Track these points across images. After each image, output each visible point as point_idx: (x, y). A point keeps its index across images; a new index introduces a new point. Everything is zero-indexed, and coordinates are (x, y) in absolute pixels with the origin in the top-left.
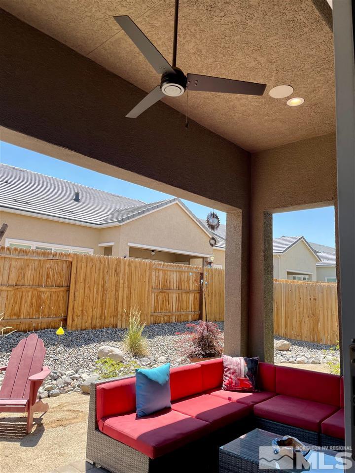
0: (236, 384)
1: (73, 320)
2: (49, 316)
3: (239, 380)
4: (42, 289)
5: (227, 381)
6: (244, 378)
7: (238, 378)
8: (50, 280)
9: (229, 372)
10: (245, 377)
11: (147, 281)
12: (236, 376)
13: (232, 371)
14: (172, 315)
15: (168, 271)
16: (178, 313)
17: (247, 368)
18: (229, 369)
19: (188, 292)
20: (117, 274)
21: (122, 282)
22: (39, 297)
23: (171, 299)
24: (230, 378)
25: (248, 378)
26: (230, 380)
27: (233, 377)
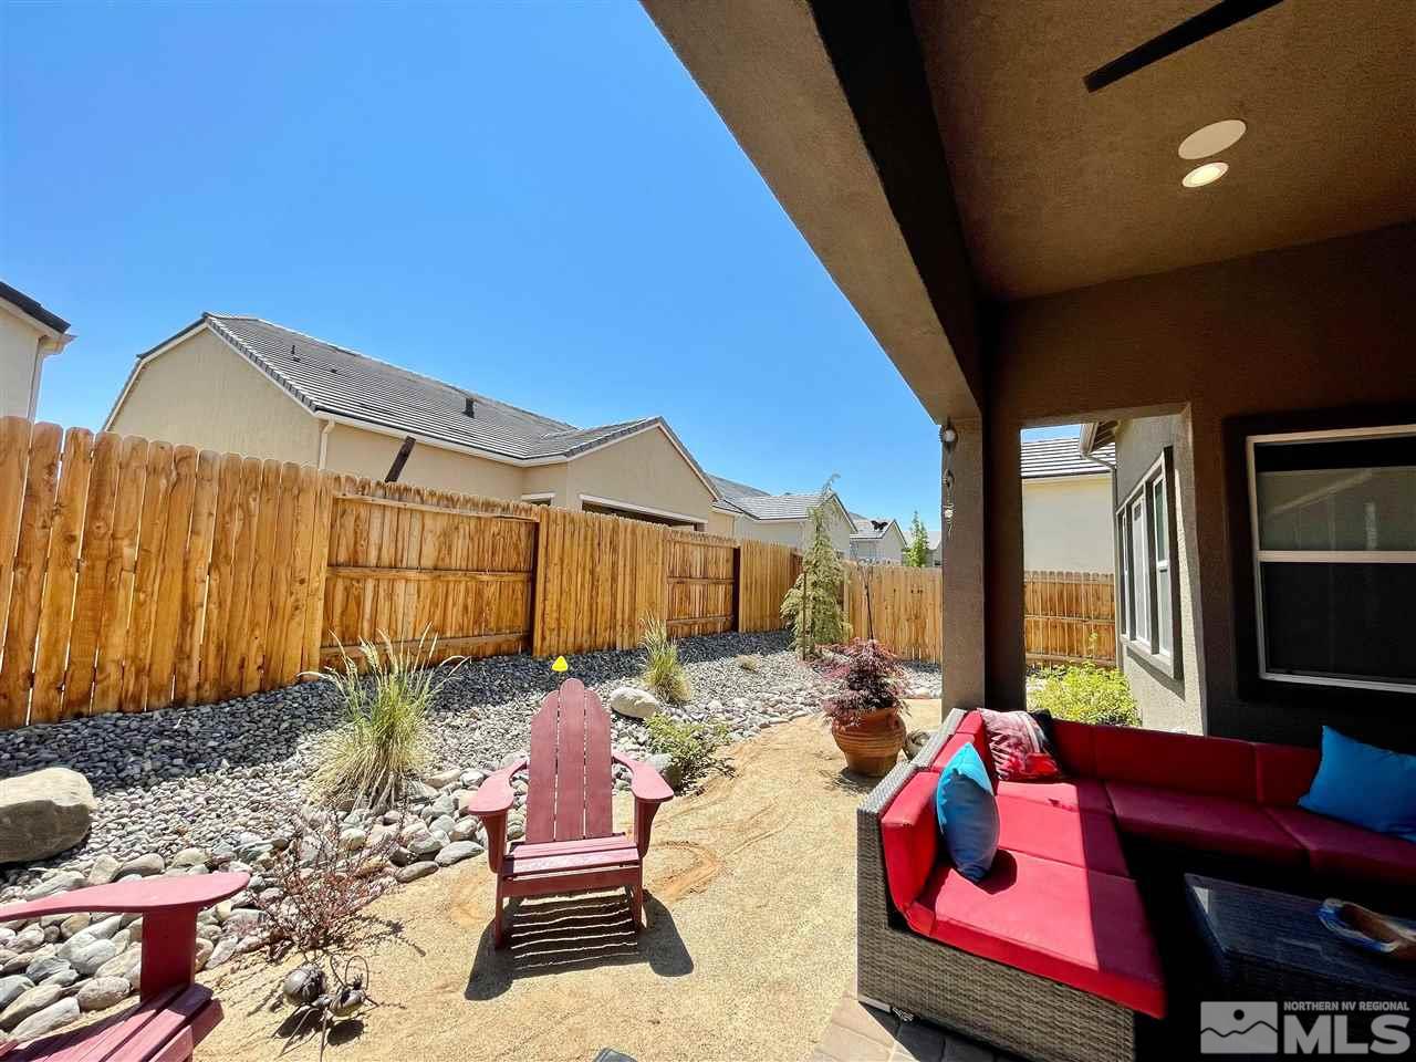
0: (1026, 766)
1: (543, 638)
2: (499, 631)
3: (1031, 757)
4: (485, 578)
5: (1006, 763)
6: (1041, 755)
7: (1030, 754)
8: (498, 559)
9: (1006, 743)
10: (1042, 751)
11: (660, 562)
12: (1025, 752)
13: (1012, 741)
14: (695, 623)
15: (688, 543)
16: (703, 621)
17: (1041, 733)
18: (1005, 738)
19: (717, 582)
20: (614, 550)
21: (621, 563)
22: (479, 594)
23: (692, 595)
24: (1012, 755)
25: (1048, 754)
26: (1013, 759)
27: (1018, 753)
